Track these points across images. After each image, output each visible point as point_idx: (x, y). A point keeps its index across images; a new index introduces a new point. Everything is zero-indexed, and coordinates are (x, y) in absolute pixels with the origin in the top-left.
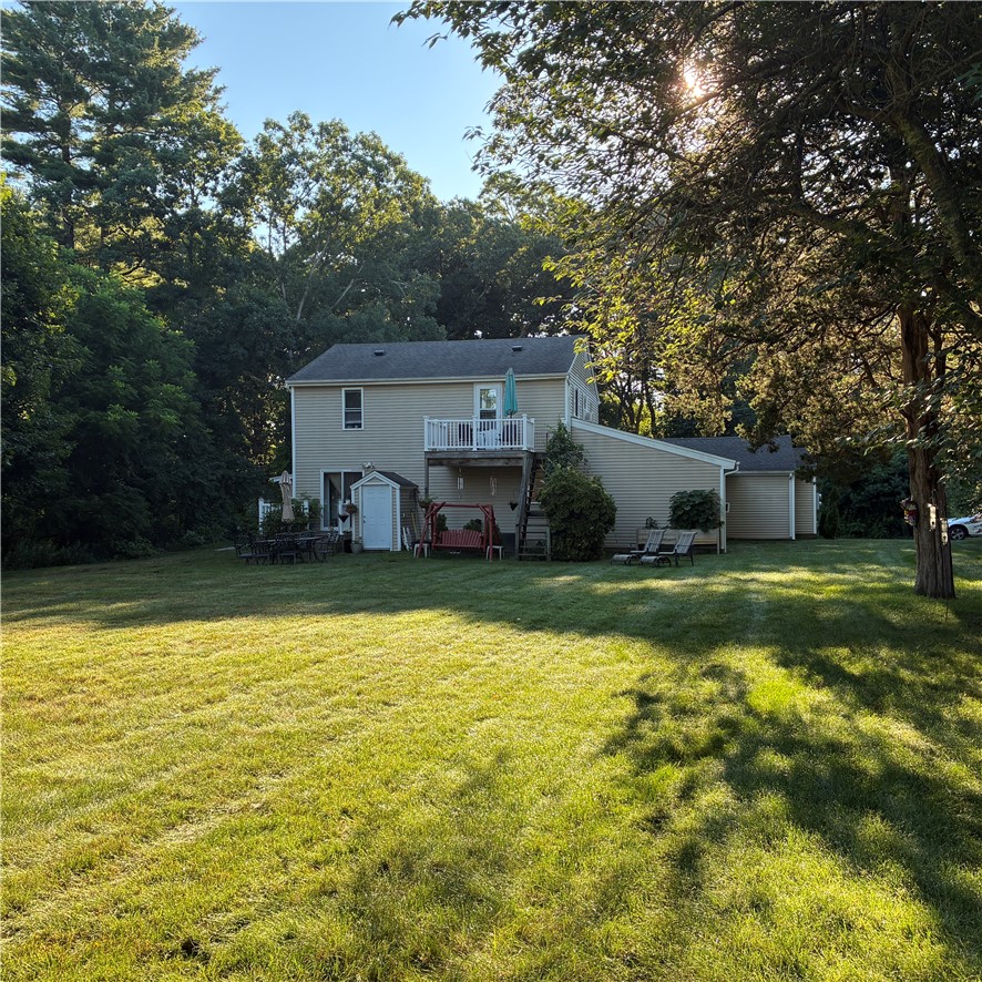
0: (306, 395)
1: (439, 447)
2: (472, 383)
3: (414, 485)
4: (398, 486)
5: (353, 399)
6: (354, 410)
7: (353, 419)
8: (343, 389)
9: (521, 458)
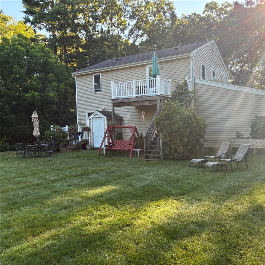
0: (81, 79)
1: (120, 97)
2: (145, 65)
3: (121, 117)
4: (105, 118)
5: (97, 79)
6: (97, 84)
7: (97, 88)
8: (94, 75)
9: (156, 100)
